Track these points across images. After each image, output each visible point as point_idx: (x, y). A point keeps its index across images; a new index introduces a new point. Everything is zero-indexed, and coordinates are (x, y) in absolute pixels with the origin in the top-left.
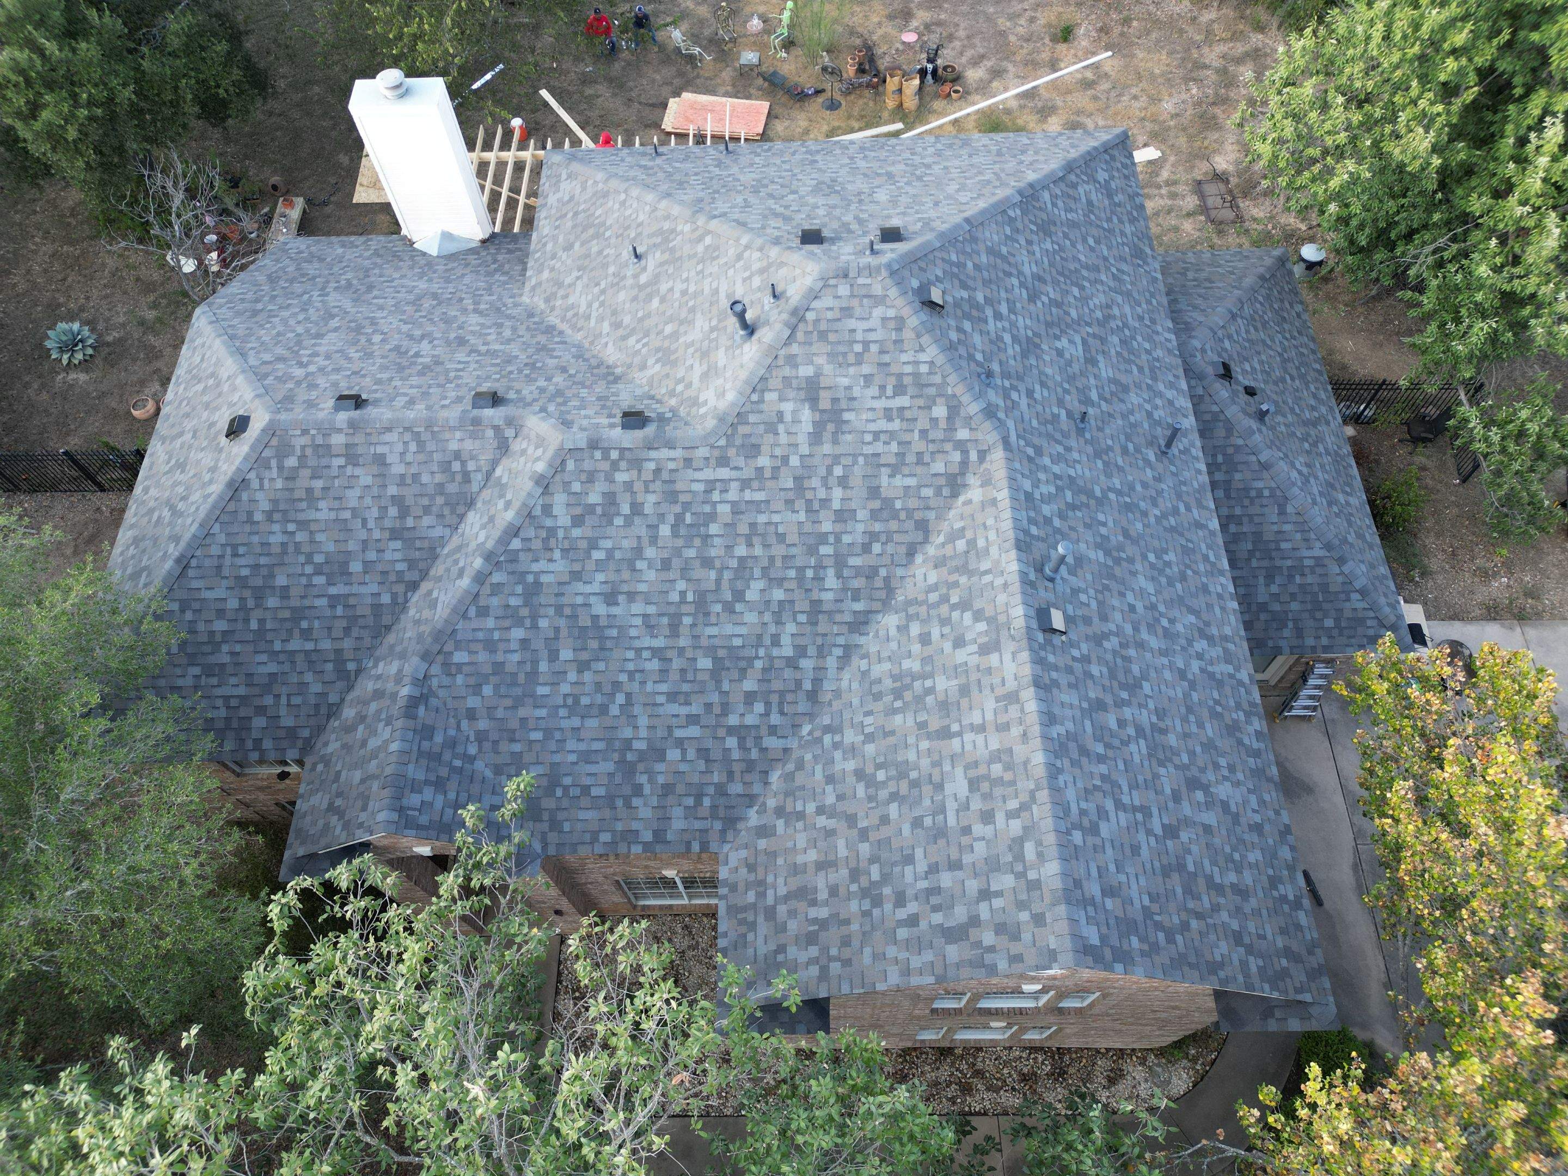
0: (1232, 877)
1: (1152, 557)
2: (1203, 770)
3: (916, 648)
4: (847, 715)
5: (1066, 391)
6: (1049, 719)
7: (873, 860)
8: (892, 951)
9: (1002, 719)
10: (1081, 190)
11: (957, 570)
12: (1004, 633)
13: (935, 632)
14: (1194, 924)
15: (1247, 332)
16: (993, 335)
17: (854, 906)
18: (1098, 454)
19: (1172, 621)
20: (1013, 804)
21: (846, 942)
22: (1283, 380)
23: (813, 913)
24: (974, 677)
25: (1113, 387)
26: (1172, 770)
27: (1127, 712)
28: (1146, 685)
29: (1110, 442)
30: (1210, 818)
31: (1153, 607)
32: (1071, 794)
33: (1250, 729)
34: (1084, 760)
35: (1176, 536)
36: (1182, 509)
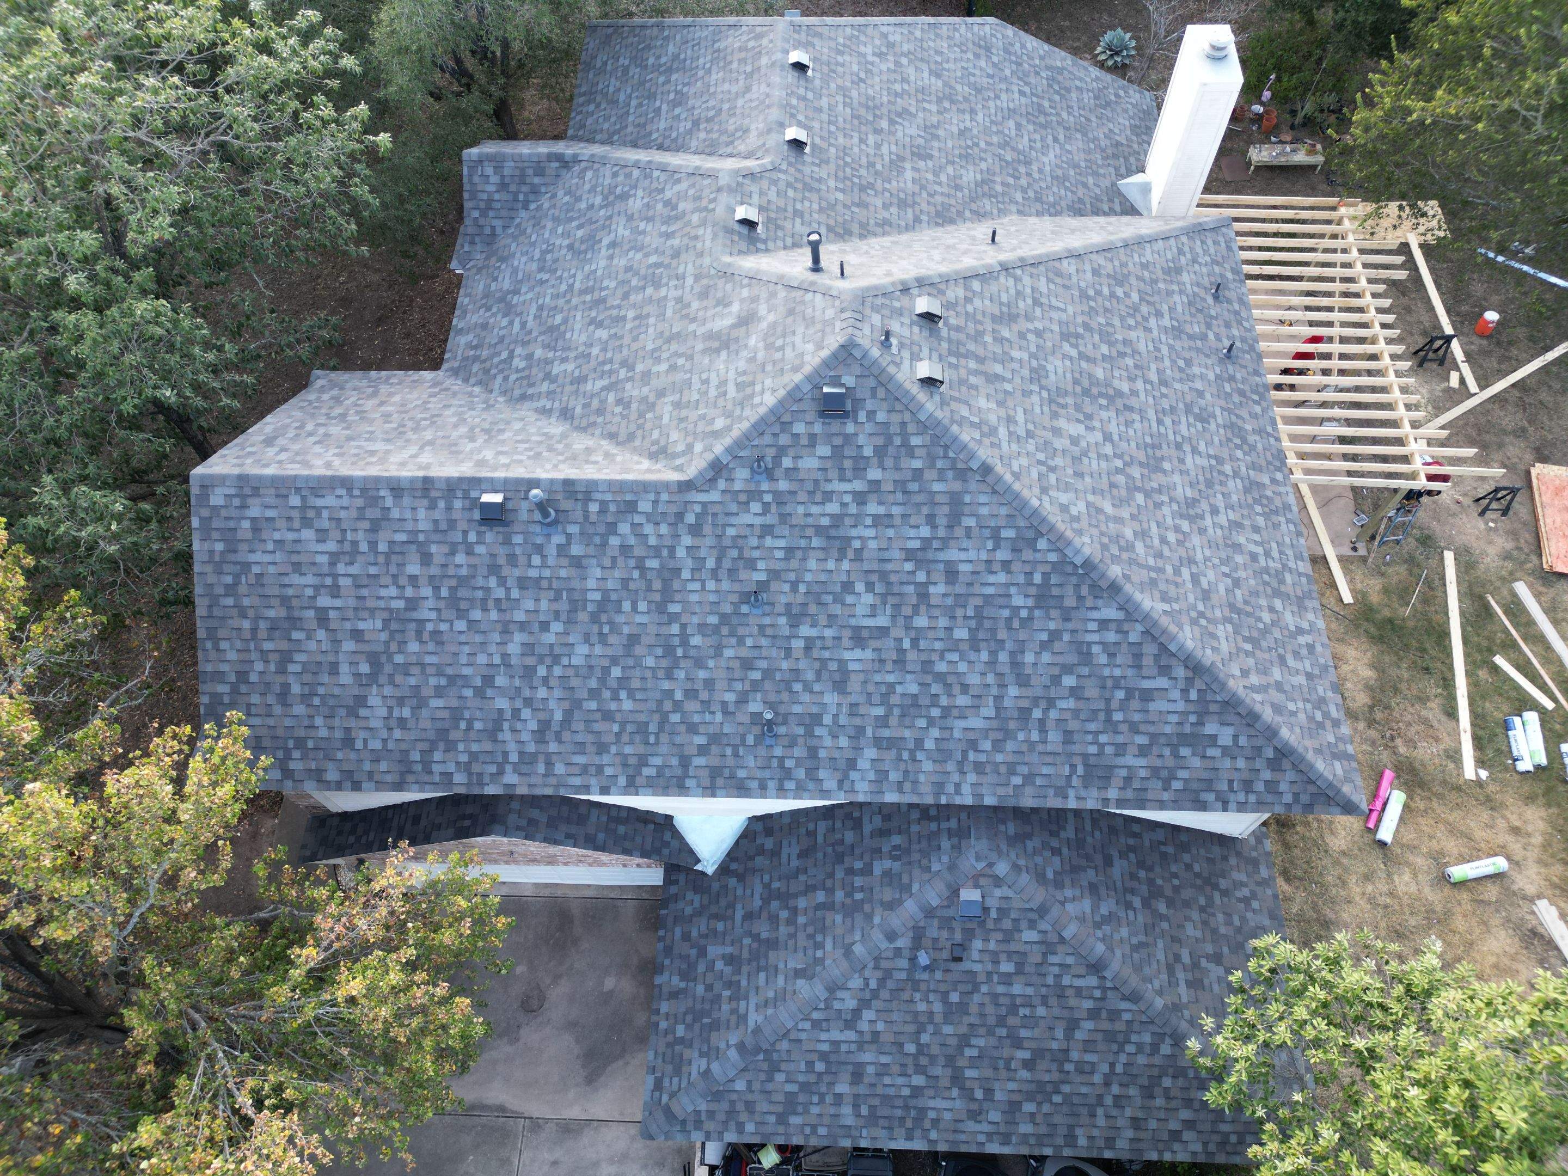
0: (296, 689)
1: (616, 672)
2: (391, 681)
3: (519, 438)
4: (492, 413)
5: (794, 586)
6: (397, 488)
7: (363, 418)
10: (1162, 682)
13: (524, 445)
14: (246, 624)
15: (1079, 991)
16: (829, 487)
17: (339, 411)
18: (724, 617)
19: (546, 680)
22: (1018, 1043)
23: (353, 399)
25: (834, 666)
26: (384, 636)
27: (427, 591)
28: (461, 625)
29: (749, 642)
30: (345, 677)
31: (556, 659)
32: (329, 501)
33: (451, 767)
34: (366, 525)
35: (656, 717)
36: (700, 740)
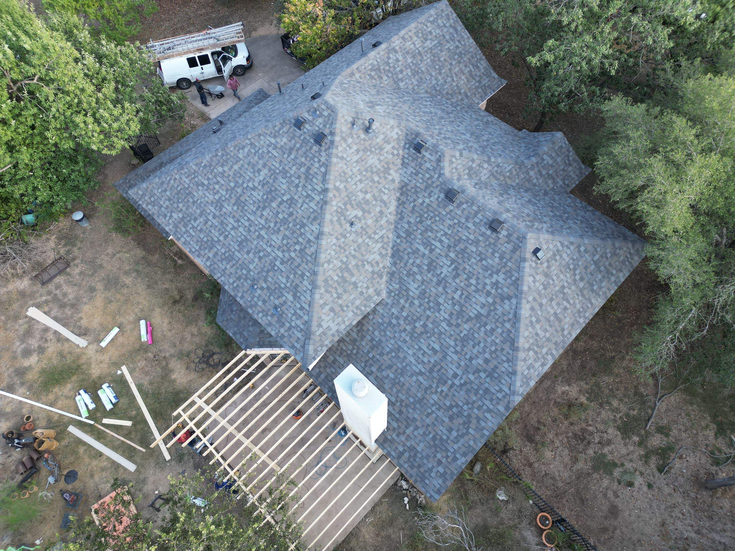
3: (405, 73)
4: (430, 86)
7: (455, 59)
8: (467, 44)
9: (409, 39)
11: (380, 71)
12: (390, 48)
13: (398, 69)
17: (465, 59)
20: (425, 27)
21: (472, 57)
23: (473, 70)
24: (404, 52)
